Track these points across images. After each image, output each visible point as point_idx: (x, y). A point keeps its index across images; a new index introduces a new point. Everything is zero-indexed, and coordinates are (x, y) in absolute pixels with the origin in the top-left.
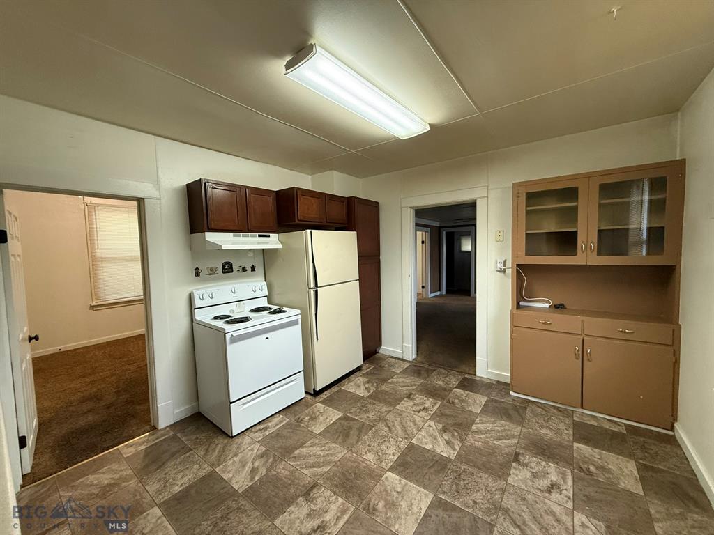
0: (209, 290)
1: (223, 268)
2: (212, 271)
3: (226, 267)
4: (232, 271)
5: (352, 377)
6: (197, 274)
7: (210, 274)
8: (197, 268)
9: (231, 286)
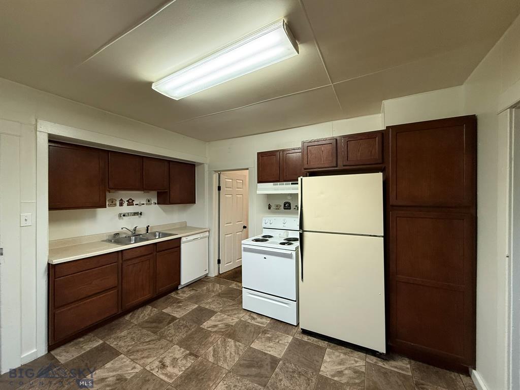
0: (270, 218)
1: (285, 205)
2: (278, 207)
3: (286, 205)
4: (290, 209)
5: (357, 354)
6: (269, 208)
7: (276, 209)
8: (269, 205)
9: (283, 218)
